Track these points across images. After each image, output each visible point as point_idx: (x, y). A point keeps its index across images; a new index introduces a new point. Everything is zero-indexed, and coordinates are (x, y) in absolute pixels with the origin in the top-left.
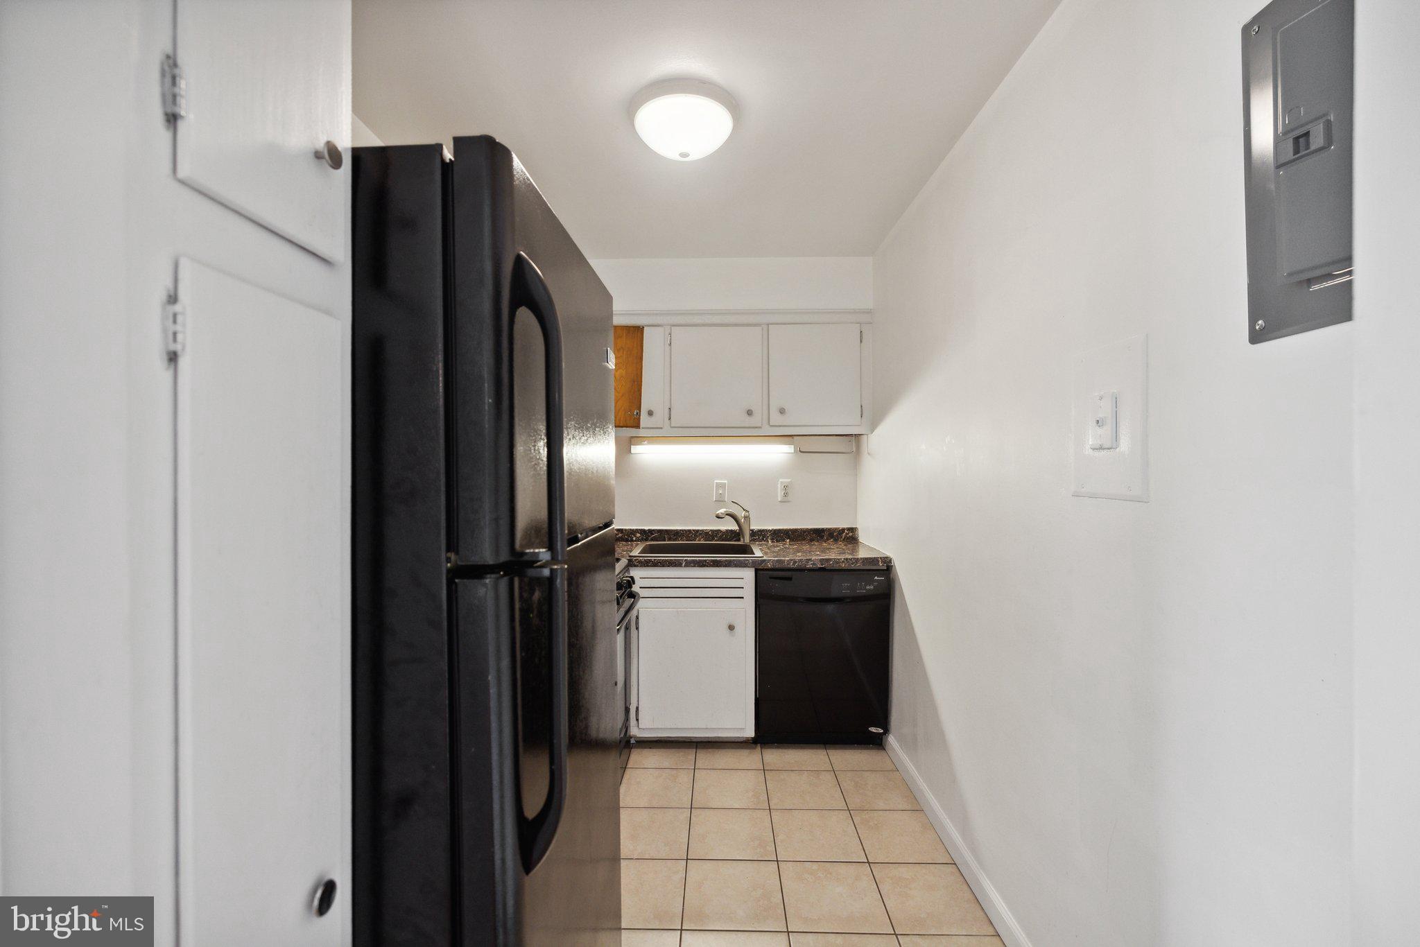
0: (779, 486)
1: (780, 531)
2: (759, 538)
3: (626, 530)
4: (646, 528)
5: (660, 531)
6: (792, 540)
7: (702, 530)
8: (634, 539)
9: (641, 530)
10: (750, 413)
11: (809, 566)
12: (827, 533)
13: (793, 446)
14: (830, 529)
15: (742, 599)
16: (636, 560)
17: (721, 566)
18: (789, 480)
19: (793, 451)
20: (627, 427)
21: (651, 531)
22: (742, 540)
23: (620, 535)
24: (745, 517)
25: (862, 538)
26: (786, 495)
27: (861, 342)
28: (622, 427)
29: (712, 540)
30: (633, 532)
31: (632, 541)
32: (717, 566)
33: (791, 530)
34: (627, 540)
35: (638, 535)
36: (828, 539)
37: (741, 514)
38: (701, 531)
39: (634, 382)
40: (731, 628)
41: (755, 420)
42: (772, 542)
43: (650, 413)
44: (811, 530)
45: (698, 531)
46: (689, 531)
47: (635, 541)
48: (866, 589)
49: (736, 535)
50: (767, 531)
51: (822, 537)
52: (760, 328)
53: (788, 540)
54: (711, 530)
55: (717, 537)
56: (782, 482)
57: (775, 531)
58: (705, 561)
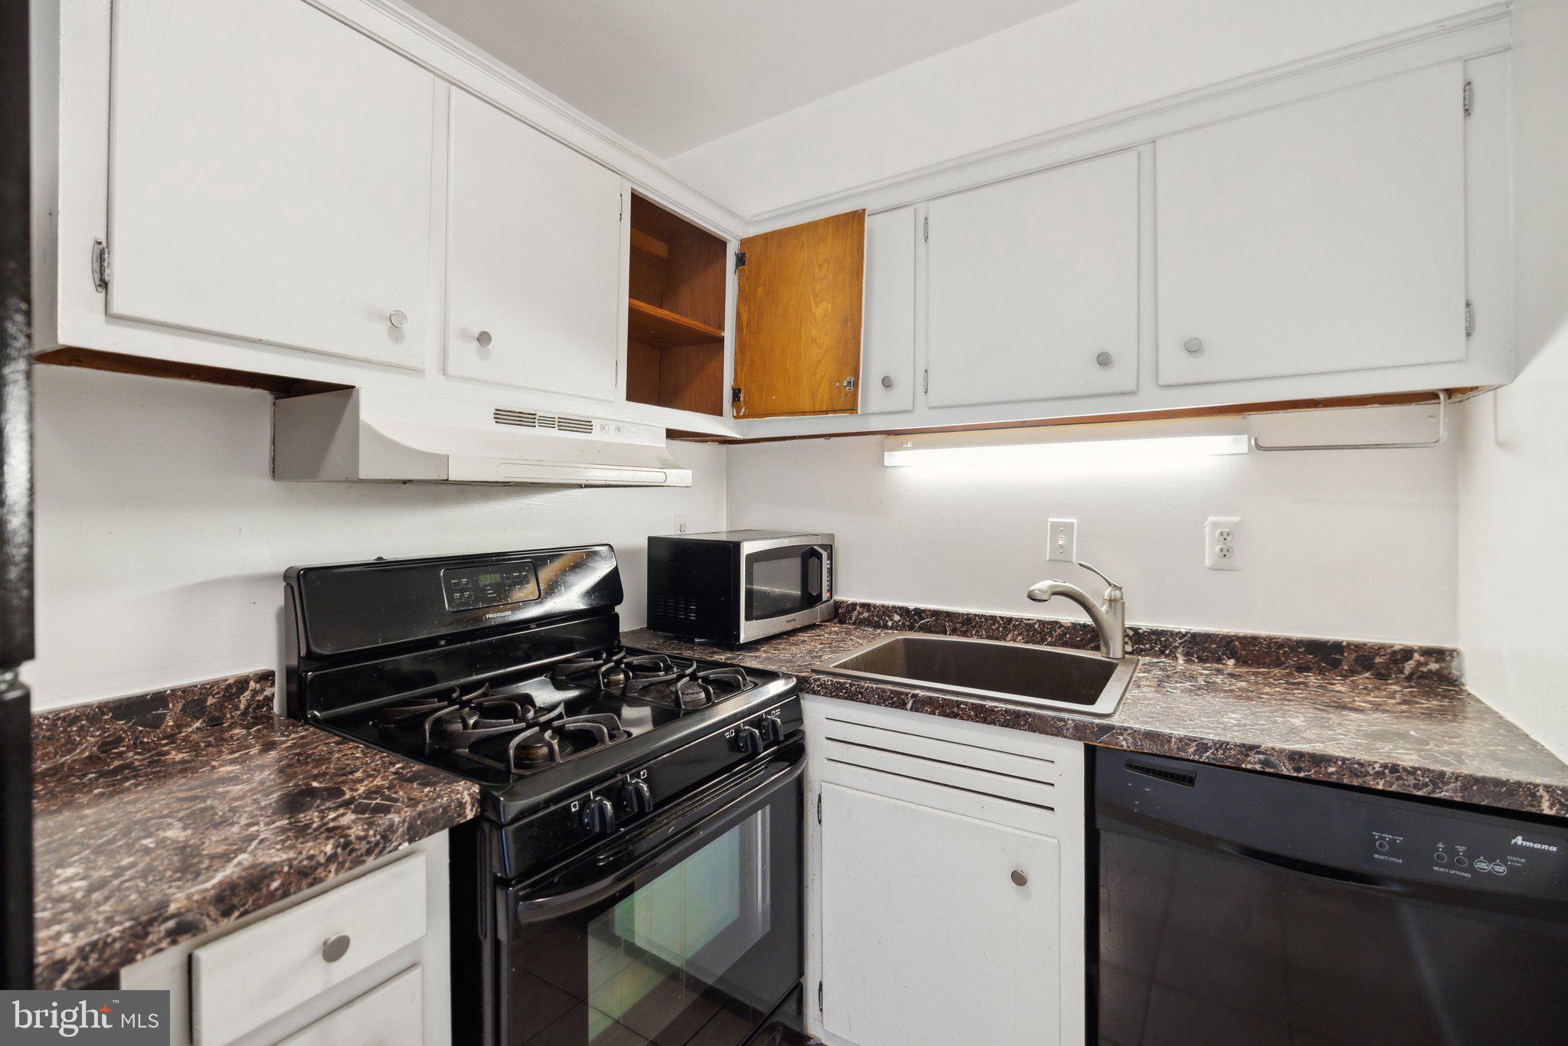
0: (1207, 530)
1: (1208, 637)
2: (1152, 648)
3: (875, 607)
4: (911, 606)
5: (936, 613)
6: (1241, 661)
7: (1020, 620)
8: (890, 624)
9: (901, 608)
10: (1104, 360)
11: (1253, 763)
12: (1350, 657)
13: (1245, 437)
14: (1359, 647)
15: (1048, 813)
16: (816, 680)
17: (992, 722)
18: (1235, 519)
19: (1245, 450)
20: (834, 411)
21: (919, 613)
22: (1103, 648)
23: (866, 615)
24: (1112, 601)
25: (1473, 683)
26: (1225, 553)
27: (1467, 112)
28: (826, 412)
29: (1041, 642)
30: (887, 611)
31: (886, 627)
32: (985, 721)
33: (1238, 638)
34: (877, 626)
35: (897, 618)
36: (1353, 672)
37: (1099, 595)
38: (1017, 620)
39: (846, 321)
40: (1019, 879)
41: (1119, 377)
42: (1188, 661)
43: (887, 383)
44: (1300, 643)
45: (1010, 620)
46: (993, 618)
47: (892, 628)
48: (1471, 869)
49: (1092, 636)
50: (1173, 634)
51: (1335, 665)
52: (1131, 156)
53: (1231, 662)
54: (1039, 621)
55: (1051, 635)
56: (1215, 525)
57: (1194, 636)
58: (958, 704)
